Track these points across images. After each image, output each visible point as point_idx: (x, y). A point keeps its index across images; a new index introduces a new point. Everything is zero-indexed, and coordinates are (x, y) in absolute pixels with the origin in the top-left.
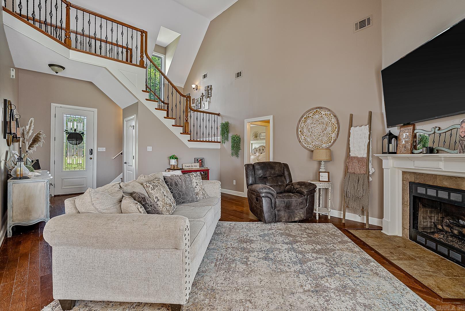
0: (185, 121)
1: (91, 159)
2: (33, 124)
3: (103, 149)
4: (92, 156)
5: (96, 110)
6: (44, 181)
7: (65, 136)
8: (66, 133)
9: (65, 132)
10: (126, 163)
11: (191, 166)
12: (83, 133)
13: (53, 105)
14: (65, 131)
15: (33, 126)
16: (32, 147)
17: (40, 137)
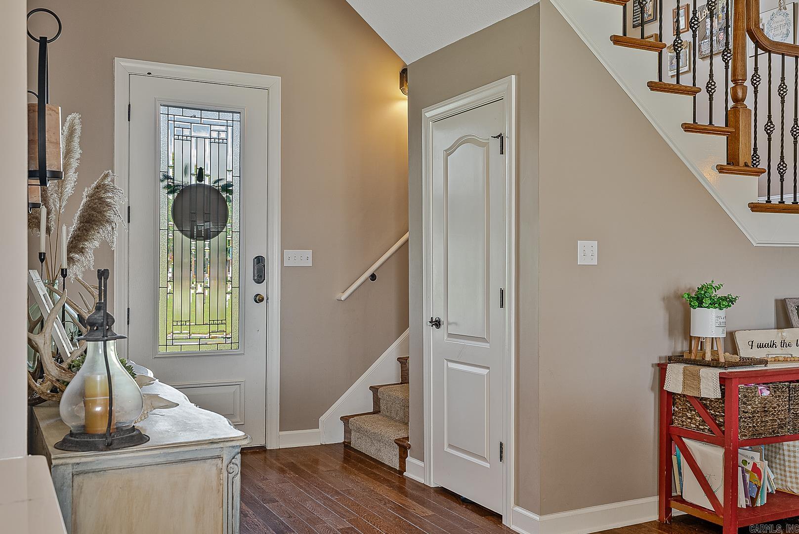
0: (731, 104)
1: (259, 299)
2: (76, 140)
3: (302, 258)
4: (260, 289)
5: (275, 82)
6: (219, 457)
7: (167, 200)
8: (168, 186)
9: (165, 183)
10: (437, 323)
11: (778, 344)
12: (227, 188)
13: (122, 65)
14: (162, 181)
15: (77, 153)
16: (82, 251)
17: (108, 205)
